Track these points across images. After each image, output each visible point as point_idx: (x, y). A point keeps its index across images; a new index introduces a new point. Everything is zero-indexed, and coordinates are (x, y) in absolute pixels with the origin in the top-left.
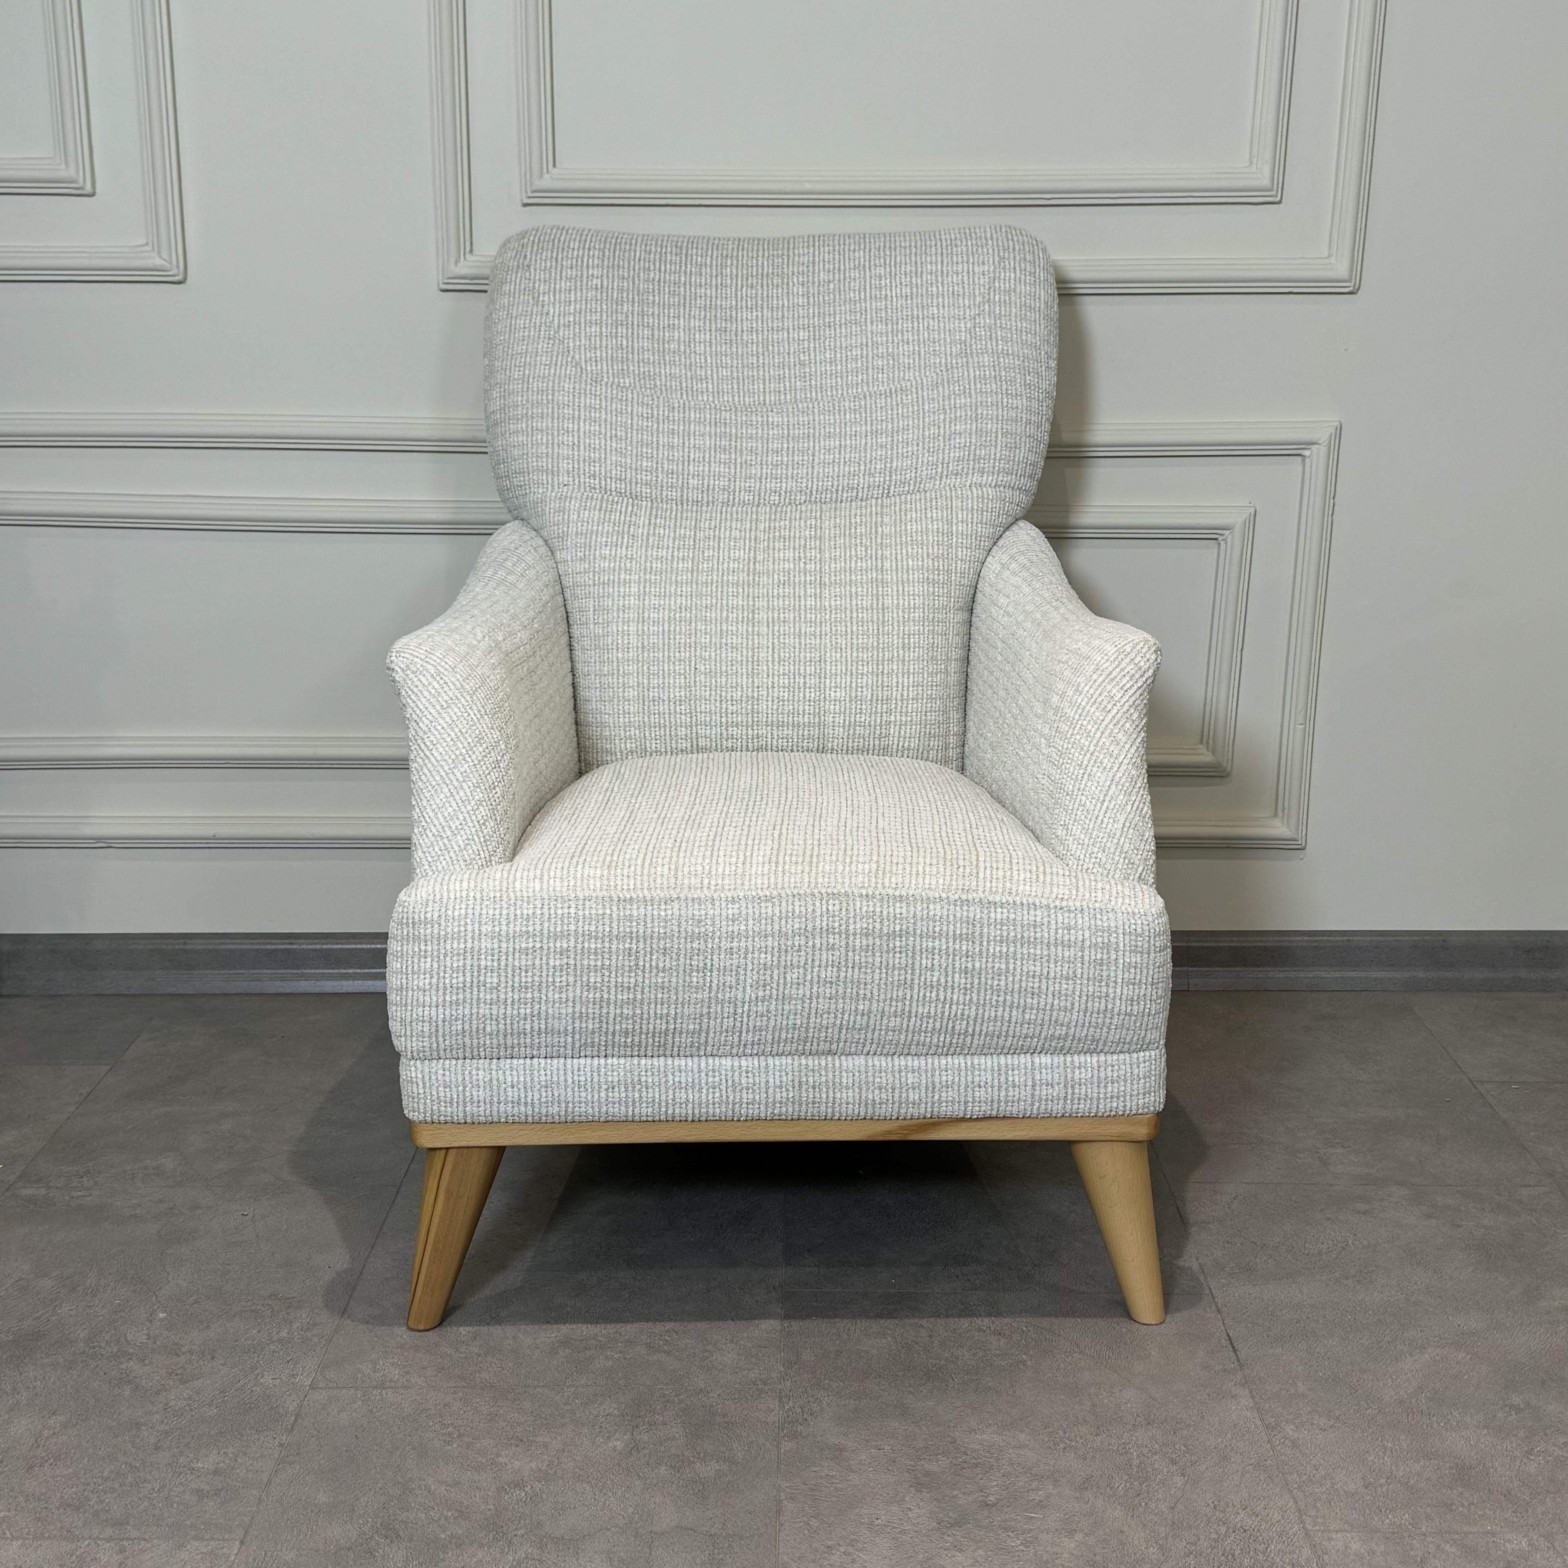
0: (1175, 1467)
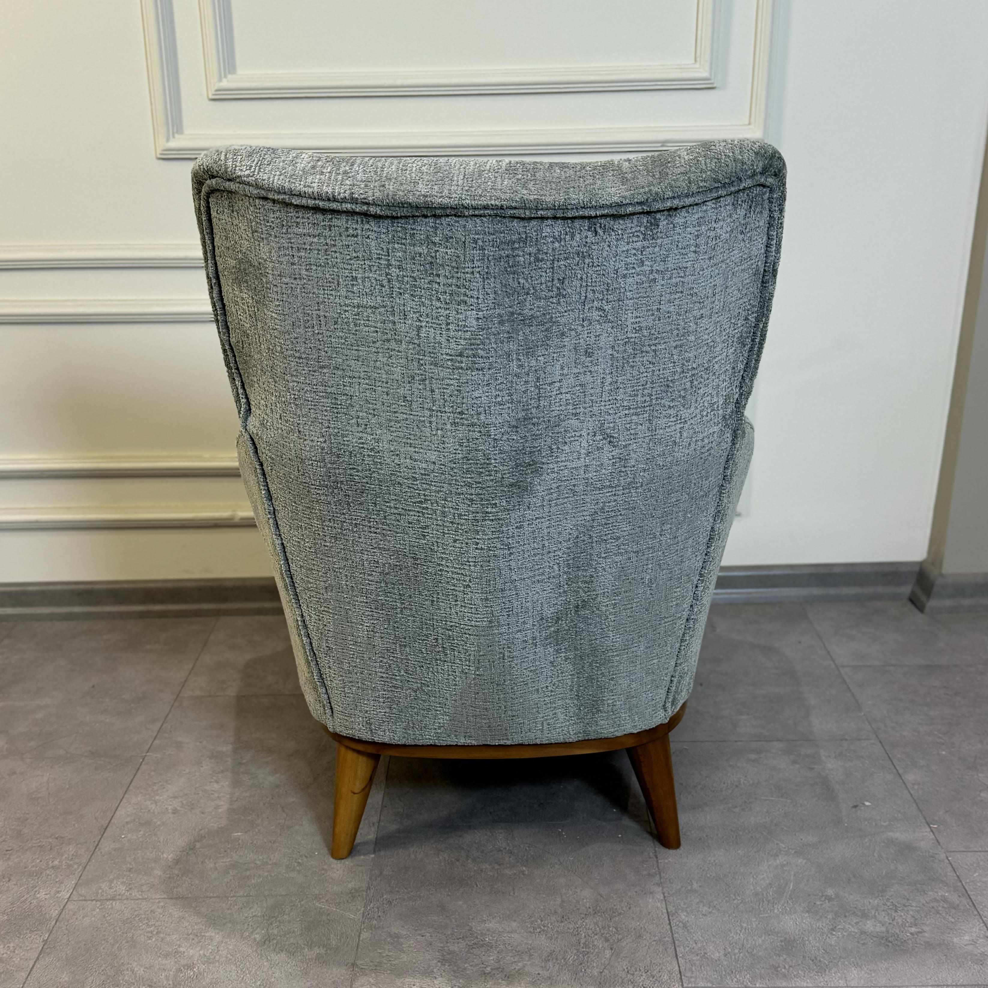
0: (607, 944)
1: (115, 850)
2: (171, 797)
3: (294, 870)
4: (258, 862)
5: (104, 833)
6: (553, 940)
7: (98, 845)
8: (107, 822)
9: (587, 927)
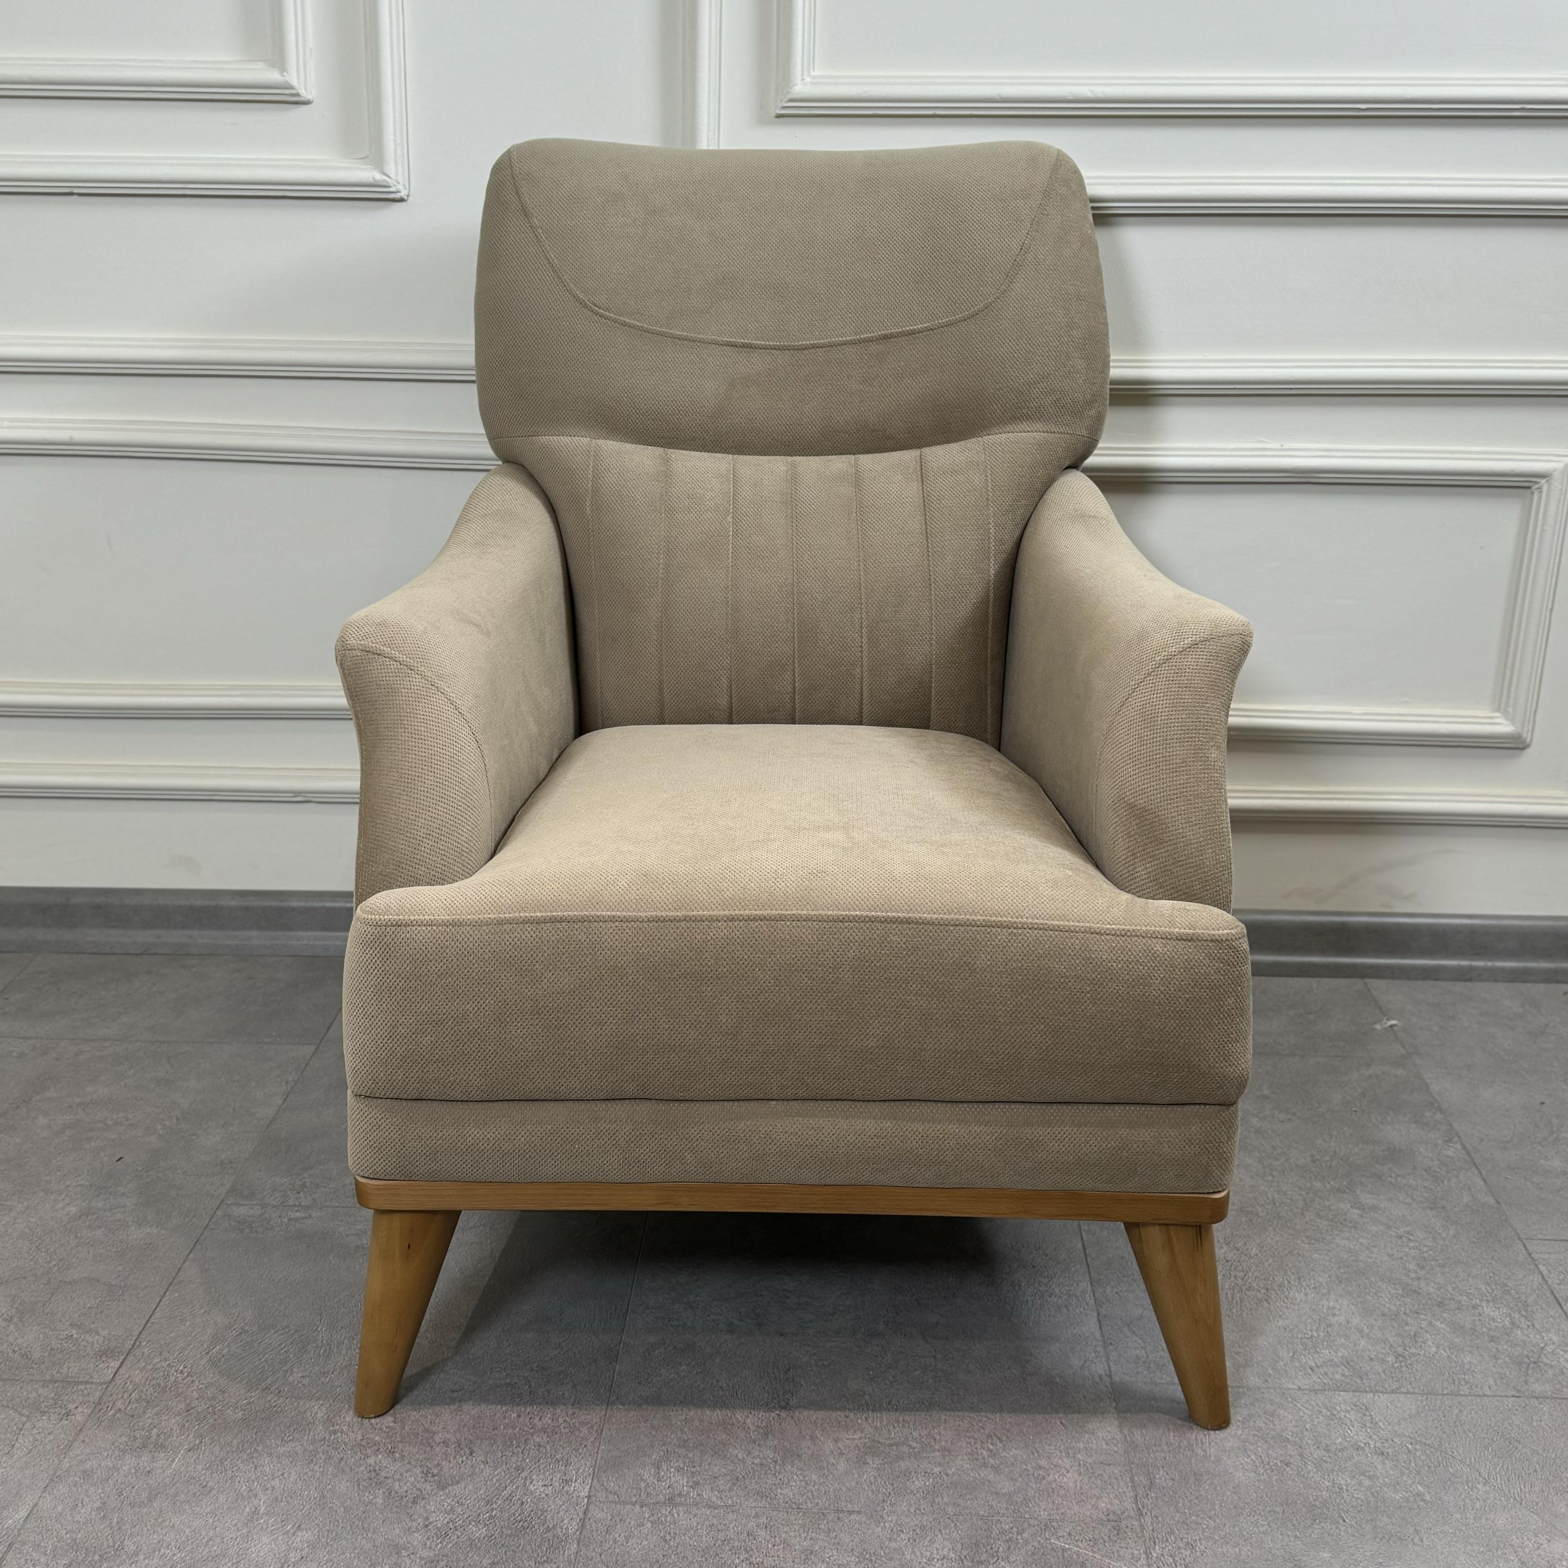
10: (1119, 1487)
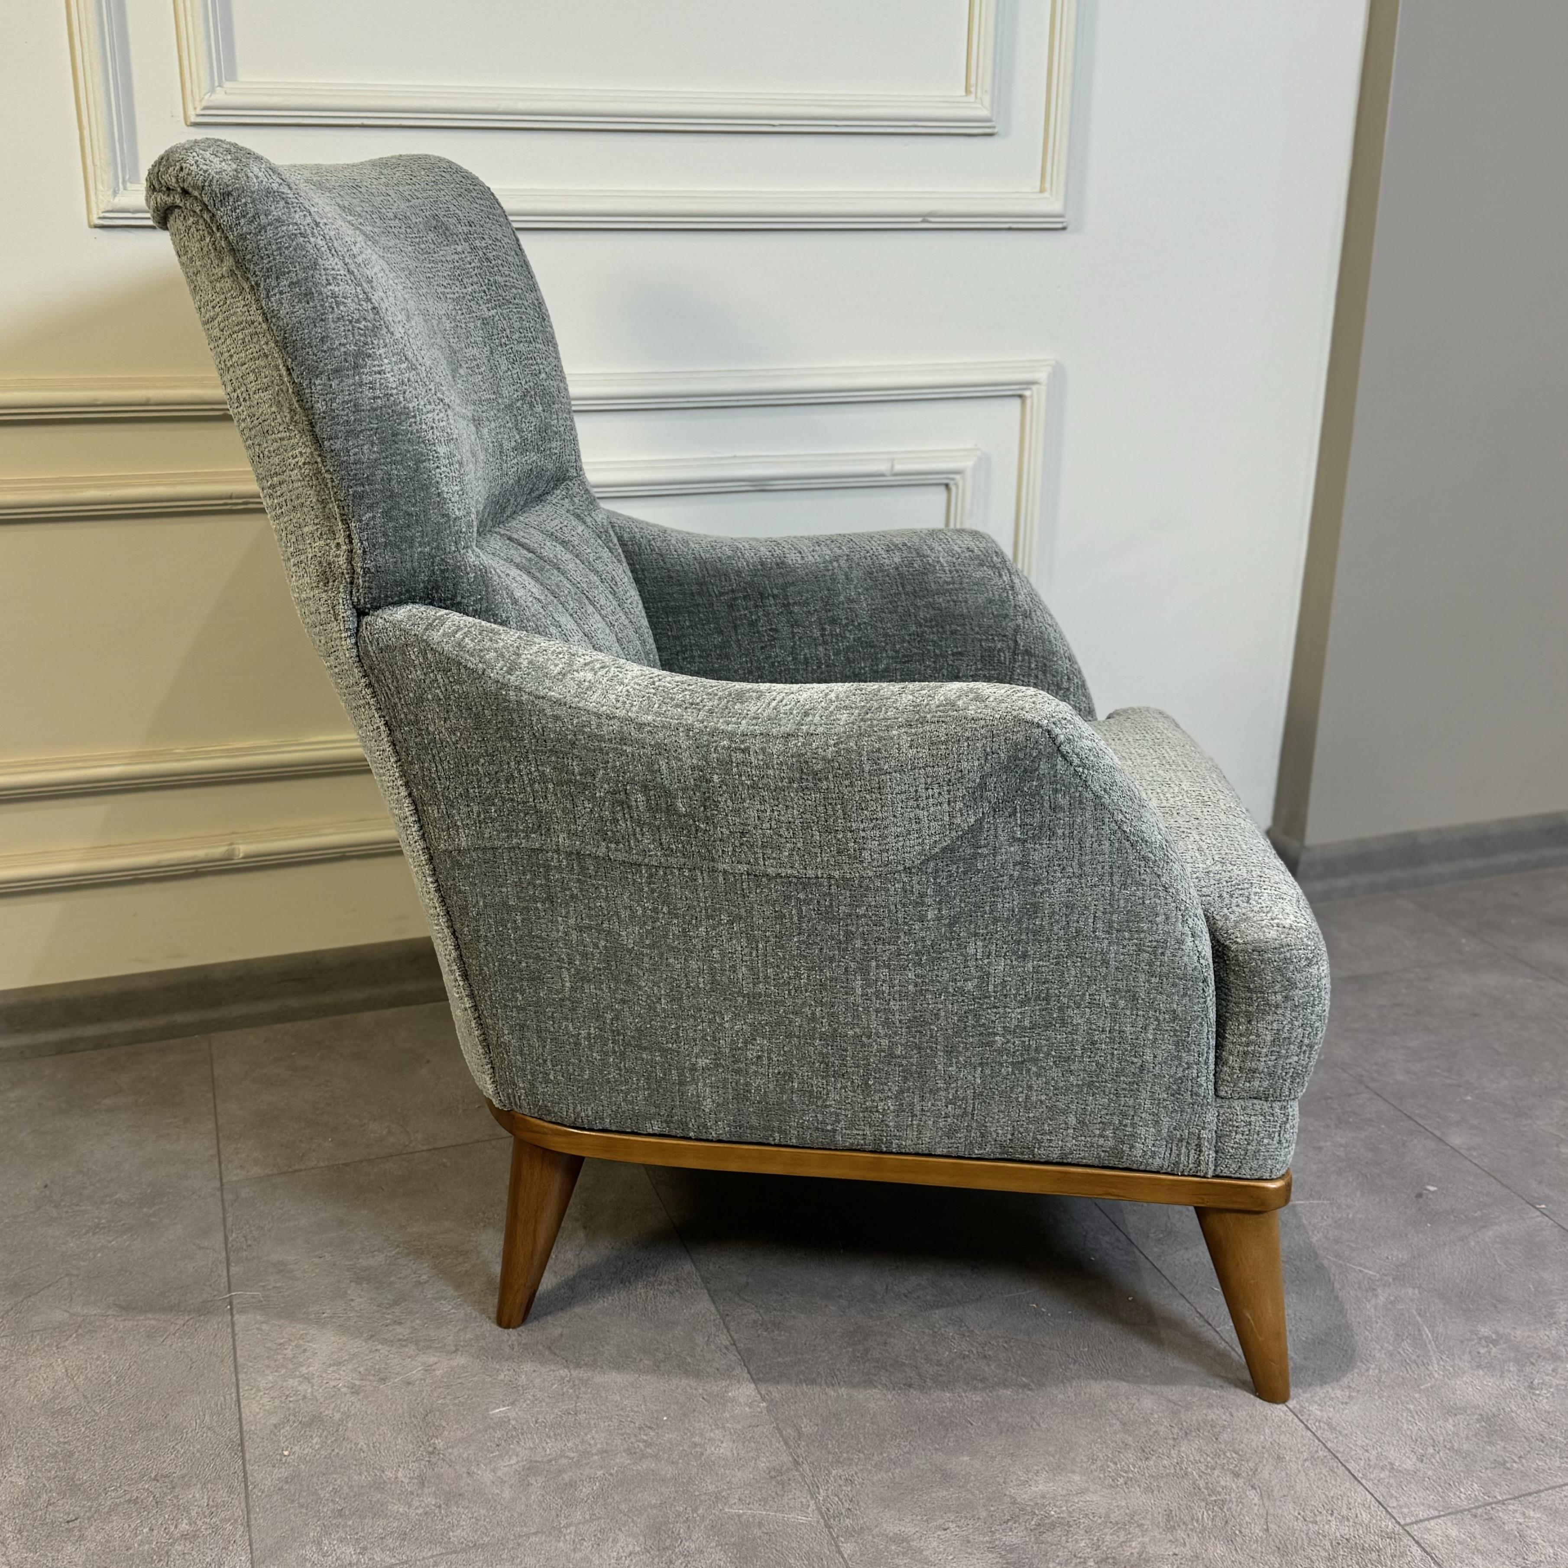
1: (287, 1482)
2: (330, 1365)
3: (643, 1456)
4: (572, 1455)
5: (243, 1451)
6: (1156, 1492)
7: (245, 1477)
8: (236, 1431)
9: (1192, 1458)
10: (771, 1445)
